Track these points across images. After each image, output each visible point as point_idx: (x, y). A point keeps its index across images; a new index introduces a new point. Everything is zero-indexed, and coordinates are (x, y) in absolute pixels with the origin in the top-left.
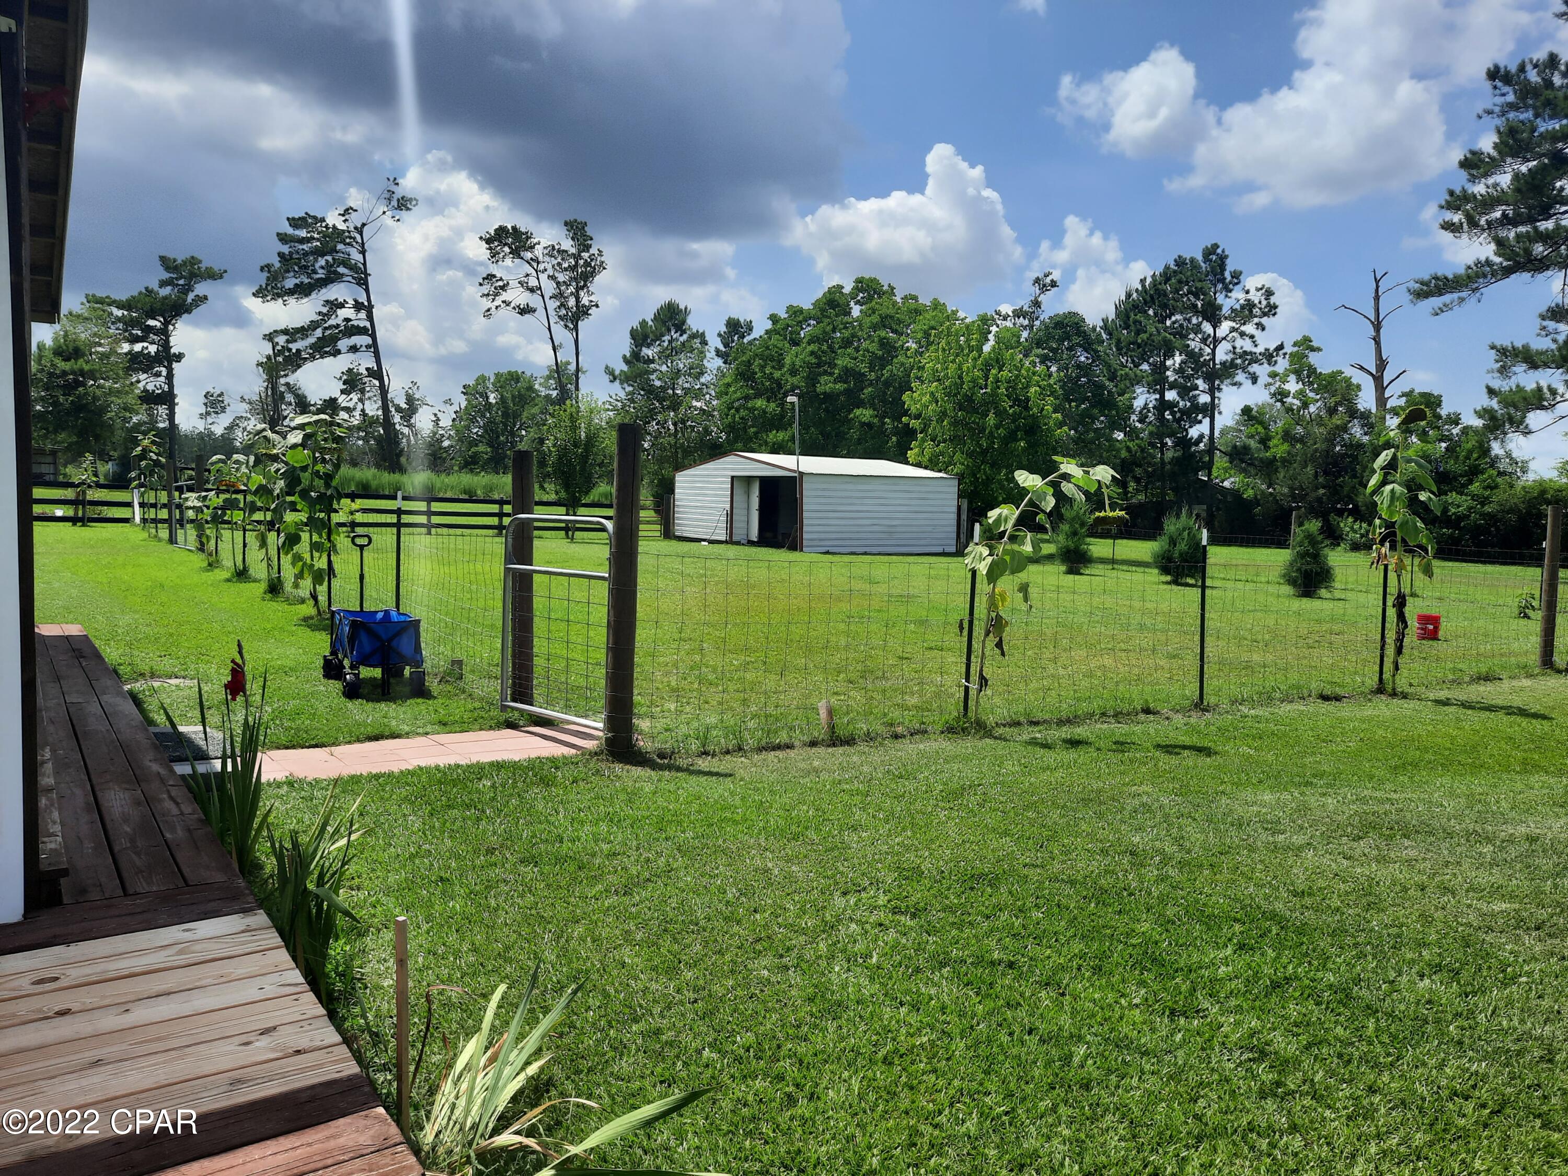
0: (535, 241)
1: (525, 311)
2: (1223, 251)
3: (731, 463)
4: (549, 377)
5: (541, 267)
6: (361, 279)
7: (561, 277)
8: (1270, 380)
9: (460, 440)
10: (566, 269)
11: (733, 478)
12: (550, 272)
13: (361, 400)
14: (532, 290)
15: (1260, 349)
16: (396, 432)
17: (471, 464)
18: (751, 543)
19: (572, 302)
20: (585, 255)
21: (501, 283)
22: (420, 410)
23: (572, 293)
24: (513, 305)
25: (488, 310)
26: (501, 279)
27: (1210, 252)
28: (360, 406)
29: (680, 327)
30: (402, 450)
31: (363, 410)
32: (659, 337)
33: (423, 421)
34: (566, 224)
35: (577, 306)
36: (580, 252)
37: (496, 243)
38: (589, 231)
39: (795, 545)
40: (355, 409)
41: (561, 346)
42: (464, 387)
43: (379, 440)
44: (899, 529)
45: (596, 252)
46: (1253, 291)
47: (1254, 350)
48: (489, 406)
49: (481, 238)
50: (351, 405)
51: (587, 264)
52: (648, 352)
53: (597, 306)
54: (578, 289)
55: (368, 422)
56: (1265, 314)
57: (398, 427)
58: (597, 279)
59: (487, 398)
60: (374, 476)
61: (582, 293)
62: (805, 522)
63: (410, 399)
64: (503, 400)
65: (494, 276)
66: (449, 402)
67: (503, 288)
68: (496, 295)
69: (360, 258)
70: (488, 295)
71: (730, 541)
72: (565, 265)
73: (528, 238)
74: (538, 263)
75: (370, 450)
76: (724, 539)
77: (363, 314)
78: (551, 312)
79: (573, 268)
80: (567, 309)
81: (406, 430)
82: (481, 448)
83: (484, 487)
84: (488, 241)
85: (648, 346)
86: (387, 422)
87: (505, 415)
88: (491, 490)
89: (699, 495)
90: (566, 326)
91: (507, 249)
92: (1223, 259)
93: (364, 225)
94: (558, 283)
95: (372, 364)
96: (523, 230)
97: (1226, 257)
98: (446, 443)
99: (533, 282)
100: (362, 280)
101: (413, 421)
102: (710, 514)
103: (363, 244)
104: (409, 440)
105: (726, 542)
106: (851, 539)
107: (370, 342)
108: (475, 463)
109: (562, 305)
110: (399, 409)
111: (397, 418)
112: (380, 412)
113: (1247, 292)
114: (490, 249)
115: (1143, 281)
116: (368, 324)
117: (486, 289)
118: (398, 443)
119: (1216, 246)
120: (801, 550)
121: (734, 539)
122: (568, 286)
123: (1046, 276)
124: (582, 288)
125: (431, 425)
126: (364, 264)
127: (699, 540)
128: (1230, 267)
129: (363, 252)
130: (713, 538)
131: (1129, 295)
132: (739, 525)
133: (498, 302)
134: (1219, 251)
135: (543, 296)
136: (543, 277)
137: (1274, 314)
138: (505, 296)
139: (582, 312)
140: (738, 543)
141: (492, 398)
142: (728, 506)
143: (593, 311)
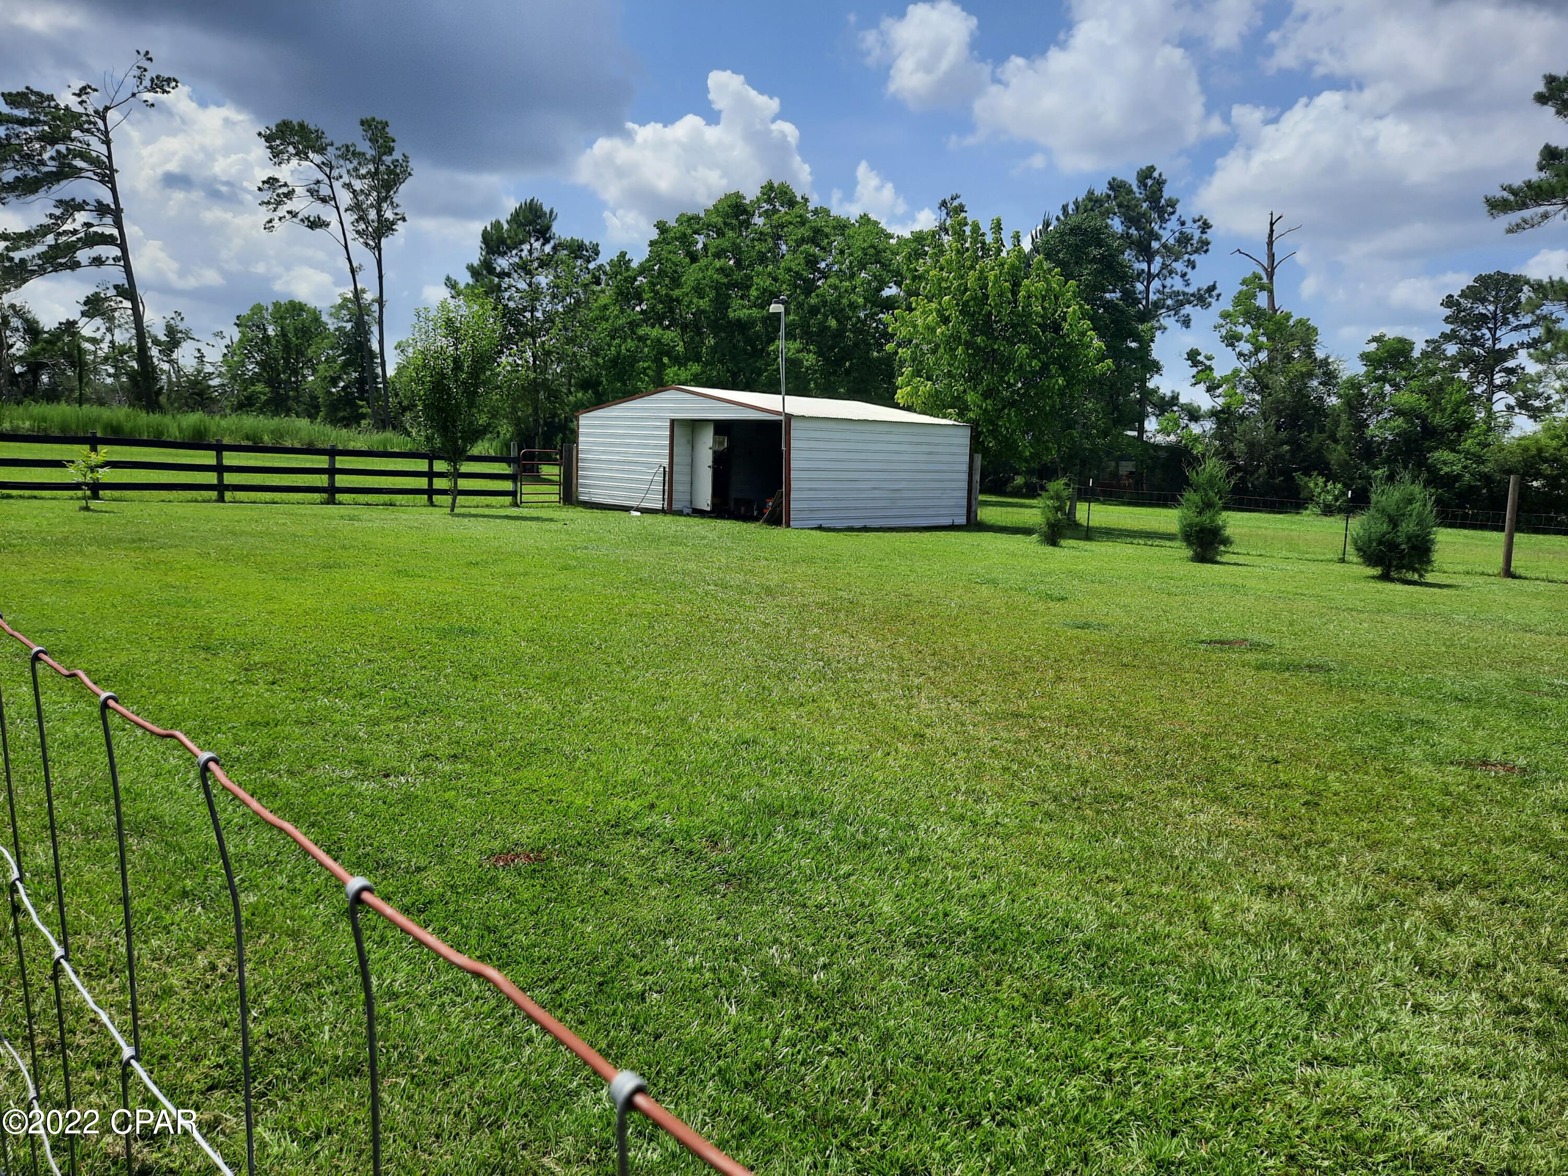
0: (328, 141)
1: (316, 224)
2: (1160, 175)
3: (671, 400)
4: (342, 307)
5: (335, 173)
6: (105, 175)
7: (358, 185)
8: (1221, 321)
9: (234, 378)
10: (364, 177)
11: (673, 422)
12: (346, 178)
13: (109, 330)
14: (324, 200)
15: (1191, 290)
16: (154, 368)
17: (246, 404)
18: (699, 513)
19: (372, 214)
20: (388, 159)
21: (285, 190)
22: (184, 344)
23: (372, 206)
24: (300, 216)
25: (270, 221)
26: (286, 185)
27: (1146, 174)
28: (108, 337)
29: (544, 234)
30: (162, 388)
31: (112, 342)
32: (517, 244)
33: (185, 356)
34: (362, 123)
35: (379, 221)
36: (380, 155)
37: (278, 142)
38: (391, 131)
39: (778, 518)
40: (102, 340)
41: (360, 267)
42: (238, 317)
43: (132, 375)
44: (905, 494)
45: (400, 158)
46: (1189, 223)
47: (1187, 290)
48: (266, 339)
49: (260, 134)
50: (98, 335)
51: (390, 171)
52: (502, 263)
53: (404, 219)
54: (380, 201)
55: (118, 352)
56: (1196, 251)
57: (155, 360)
58: (403, 188)
59: (265, 330)
60: (128, 416)
61: (385, 205)
62: (794, 485)
63: (171, 331)
64: (283, 334)
65: (277, 180)
66: (220, 334)
67: (289, 195)
68: (279, 203)
69: (103, 149)
70: (269, 203)
71: (668, 510)
72: (363, 171)
73: (318, 138)
74: (331, 168)
75: (122, 388)
76: (659, 506)
77: (109, 220)
78: (348, 227)
79: (374, 175)
80: (367, 223)
81: (166, 366)
82: (259, 387)
83: (272, 432)
84: (268, 139)
85: (503, 254)
86: (143, 355)
87: (287, 347)
88: (282, 436)
89: (620, 445)
90: (367, 244)
91: (291, 149)
92: (1160, 183)
93: (107, 109)
94: (354, 192)
95: (122, 280)
96: (312, 127)
97: (1164, 182)
98: (215, 382)
99: (325, 191)
100: (107, 175)
101: (174, 356)
102: (641, 473)
103: (106, 133)
104: (169, 377)
105: (663, 511)
106: (847, 509)
107: (119, 254)
108: (251, 405)
109: (361, 219)
110: (156, 342)
111: (155, 352)
112: (134, 343)
113: (1183, 224)
114: (270, 147)
115: (1065, 208)
116: (115, 232)
117: (266, 196)
118: (156, 380)
119: (1152, 169)
120: (788, 526)
121: (676, 506)
122: (367, 195)
123: (953, 199)
124: (385, 199)
125: (194, 362)
126: (109, 157)
127: (627, 509)
128: (1167, 193)
129: (107, 142)
130: (645, 505)
131: (1047, 224)
132: (680, 488)
133: (282, 211)
134: (1156, 174)
135: (337, 208)
136: (337, 185)
137: (1206, 251)
138: (289, 205)
139: (384, 228)
140: (680, 513)
141: (271, 331)
142: (665, 462)
143: (400, 226)
